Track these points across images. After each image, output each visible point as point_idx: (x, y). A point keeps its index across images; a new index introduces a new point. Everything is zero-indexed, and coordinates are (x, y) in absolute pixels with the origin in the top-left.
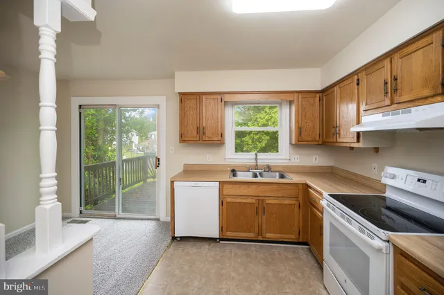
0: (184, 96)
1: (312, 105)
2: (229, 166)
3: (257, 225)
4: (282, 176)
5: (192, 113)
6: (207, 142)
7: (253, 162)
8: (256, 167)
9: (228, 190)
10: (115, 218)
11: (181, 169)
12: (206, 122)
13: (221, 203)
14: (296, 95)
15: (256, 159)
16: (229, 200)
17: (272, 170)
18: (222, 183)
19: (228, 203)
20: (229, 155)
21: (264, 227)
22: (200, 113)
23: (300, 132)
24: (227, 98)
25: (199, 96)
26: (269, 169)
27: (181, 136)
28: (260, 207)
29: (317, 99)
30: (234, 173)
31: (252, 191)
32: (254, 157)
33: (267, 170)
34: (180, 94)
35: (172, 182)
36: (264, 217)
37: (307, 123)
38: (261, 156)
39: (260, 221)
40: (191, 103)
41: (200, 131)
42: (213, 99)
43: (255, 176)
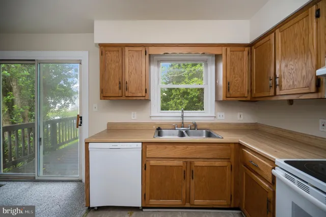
0: (105, 48)
1: (241, 59)
2: (154, 124)
3: (184, 190)
4: (209, 135)
5: (113, 66)
6: (130, 98)
7: (179, 120)
8: (182, 125)
9: (152, 152)
10: (34, 180)
11: (105, 128)
12: (130, 76)
13: (144, 167)
14: (224, 48)
15: (183, 117)
16: (153, 162)
17: (198, 127)
18: (144, 144)
19: (152, 166)
20: (155, 113)
21: (192, 193)
22: (122, 67)
23: (229, 87)
24: (152, 51)
25: (121, 48)
26: (195, 126)
27: (102, 91)
28: (188, 170)
29: (246, 53)
30: (159, 131)
31: (178, 152)
32: (180, 115)
33: (193, 128)
34: (101, 45)
35: (87, 144)
36: (192, 182)
37: (235, 77)
38: (187, 113)
39: (188, 186)
40: (112, 56)
41: (122, 85)
42: (136, 51)
43: (182, 135)
